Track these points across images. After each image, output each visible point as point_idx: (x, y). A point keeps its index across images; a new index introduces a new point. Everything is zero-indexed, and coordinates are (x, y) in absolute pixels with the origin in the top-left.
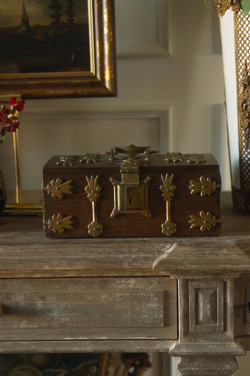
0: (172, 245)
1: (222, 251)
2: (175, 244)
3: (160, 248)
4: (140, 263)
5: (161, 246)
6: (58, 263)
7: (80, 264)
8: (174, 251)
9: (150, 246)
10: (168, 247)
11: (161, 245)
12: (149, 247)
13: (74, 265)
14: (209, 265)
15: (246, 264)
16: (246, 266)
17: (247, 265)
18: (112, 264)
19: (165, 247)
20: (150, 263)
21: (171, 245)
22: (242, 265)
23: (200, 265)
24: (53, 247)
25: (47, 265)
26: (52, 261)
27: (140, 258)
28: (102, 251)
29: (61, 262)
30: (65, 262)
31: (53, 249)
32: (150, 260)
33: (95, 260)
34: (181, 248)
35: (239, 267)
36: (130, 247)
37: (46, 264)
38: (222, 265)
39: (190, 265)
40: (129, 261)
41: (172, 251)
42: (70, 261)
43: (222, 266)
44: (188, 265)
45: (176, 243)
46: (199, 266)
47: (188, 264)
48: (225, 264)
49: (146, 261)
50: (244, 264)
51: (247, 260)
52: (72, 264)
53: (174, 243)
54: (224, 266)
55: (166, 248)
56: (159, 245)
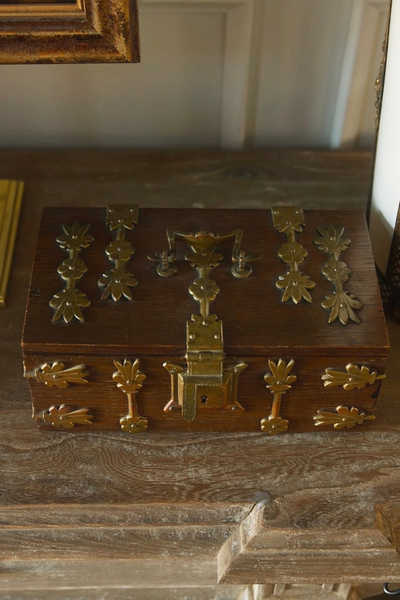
0: (255, 505)
1: (350, 536)
2: (259, 505)
3: (230, 513)
4: (193, 552)
5: (233, 508)
6: (35, 551)
7: (79, 553)
8: (259, 537)
9: (212, 509)
10: (246, 509)
11: (232, 506)
12: (210, 509)
13: (67, 554)
14: (323, 577)
15: (393, 574)
16: (393, 578)
17: (396, 575)
18: (139, 554)
19: (240, 511)
20: (212, 552)
21: (252, 505)
22: (386, 575)
23: (307, 577)
24: (22, 509)
25: (14, 555)
26: (23, 547)
27: (192, 541)
28: (119, 521)
29: (41, 550)
30: (49, 550)
31: (23, 512)
32: (212, 546)
33: (107, 545)
34: (272, 532)
35: (380, 579)
36: (173, 508)
37: (13, 553)
38: (348, 577)
39: (288, 577)
40: (172, 548)
41: (255, 536)
42: (58, 546)
43: (348, 579)
44: (285, 577)
45: (261, 500)
46: (306, 579)
47: (284, 575)
48: (354, 574)
49: (204, 548)
50: (390, 575)
51: (395, 564)
52: (63, 554)
53: (257, 502)
54: (352, 577)
55: (243, 513)
56: (228, 507)
